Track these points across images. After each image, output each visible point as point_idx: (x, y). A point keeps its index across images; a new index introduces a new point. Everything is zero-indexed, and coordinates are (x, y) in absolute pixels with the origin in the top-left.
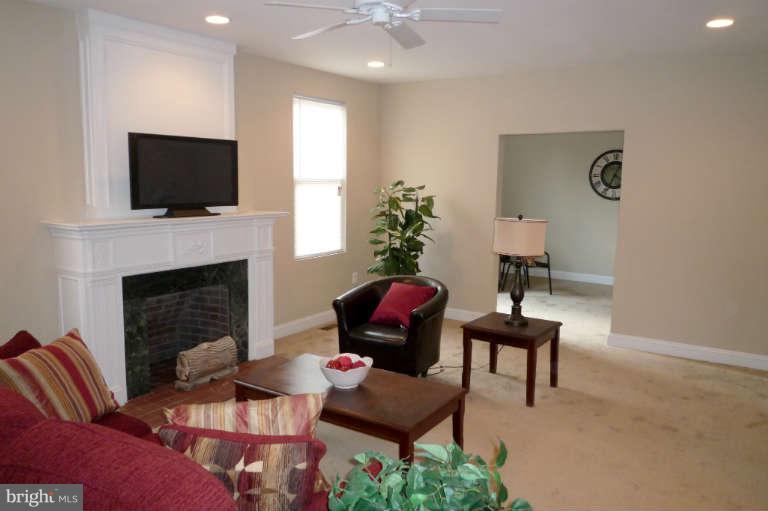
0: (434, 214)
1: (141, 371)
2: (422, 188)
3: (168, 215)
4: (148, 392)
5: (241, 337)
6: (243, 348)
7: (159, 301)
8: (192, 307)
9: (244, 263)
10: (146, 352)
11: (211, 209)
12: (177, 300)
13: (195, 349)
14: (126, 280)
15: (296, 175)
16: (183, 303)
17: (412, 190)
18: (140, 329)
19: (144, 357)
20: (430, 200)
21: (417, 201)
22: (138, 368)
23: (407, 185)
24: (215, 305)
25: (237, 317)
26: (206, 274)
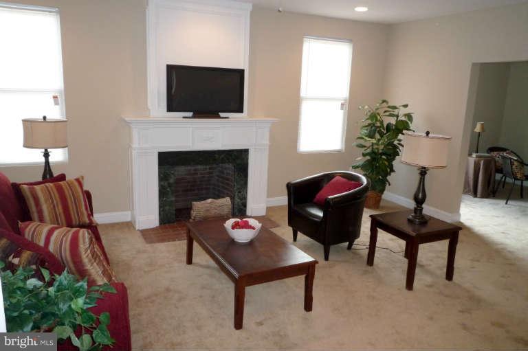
0: (411, 128)
1: (169, 209)
2: (406, 106)
3: (193, 117)
4: (174, 222)
5: (241, 200)
6: (242, 207)
7: (195, 170)
8: (218, 176)
9: (246, 151)
10: (173, 199)
11: (222, 114)
12: (208, 171)
13: (203, 202)
14: (160, 154)
15: (303, 93)
16: (212, 173)
17: (395, 108)
18: (170, 185)
19: (172, 201)
20: (409, 116)
21: (397, 116)
22: (167, 208)
23: (391, 104)
24: (228, 177)
25: (239, 187)
26: (217, 156)
